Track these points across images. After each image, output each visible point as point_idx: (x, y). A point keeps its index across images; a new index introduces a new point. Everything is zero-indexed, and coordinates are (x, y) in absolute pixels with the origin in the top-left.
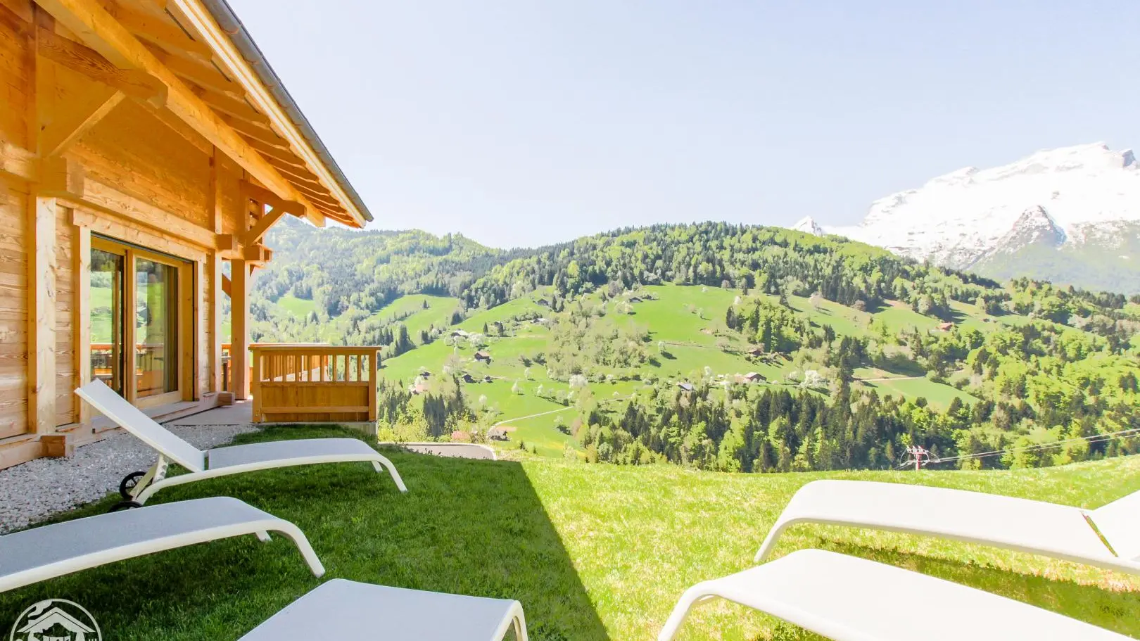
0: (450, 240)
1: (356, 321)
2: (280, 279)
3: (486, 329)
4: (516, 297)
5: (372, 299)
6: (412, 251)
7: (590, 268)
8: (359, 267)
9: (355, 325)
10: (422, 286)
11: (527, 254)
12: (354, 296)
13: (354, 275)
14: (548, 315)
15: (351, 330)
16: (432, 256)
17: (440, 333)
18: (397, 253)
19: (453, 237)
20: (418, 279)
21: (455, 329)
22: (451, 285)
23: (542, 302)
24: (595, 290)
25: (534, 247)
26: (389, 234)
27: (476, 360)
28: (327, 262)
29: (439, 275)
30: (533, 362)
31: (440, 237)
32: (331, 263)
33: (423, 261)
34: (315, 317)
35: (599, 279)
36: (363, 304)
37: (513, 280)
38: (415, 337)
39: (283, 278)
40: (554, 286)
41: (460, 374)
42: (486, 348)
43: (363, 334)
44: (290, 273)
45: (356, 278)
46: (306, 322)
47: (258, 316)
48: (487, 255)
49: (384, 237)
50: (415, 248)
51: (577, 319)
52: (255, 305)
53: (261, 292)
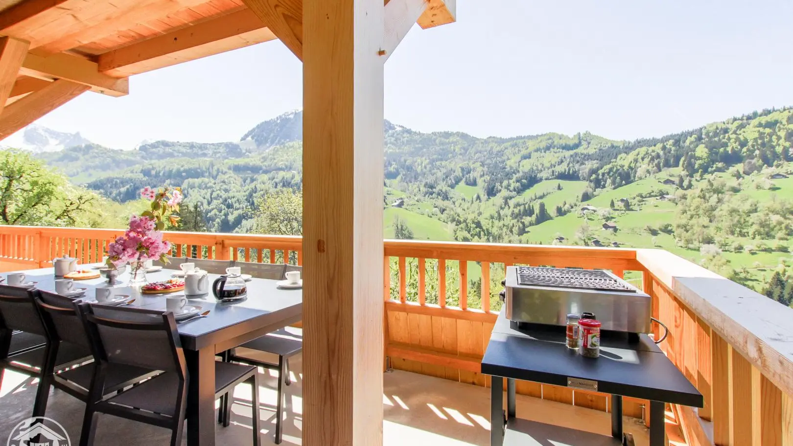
0: (579, 138)
1: (506, 200)
2: (456, 174)
3: (612, 204)
4: (641, 178)
5: (518, 184)
6: (548, 148)
7: (722, 150)
8: (509, 163)
9: (506, 203)
10: (557, 174)
11: (653, 142)
12: (505, 183)
13: (505, 168)
14: (674, 192)
15: (503, 206)
16: (564, 151)
17: (572, 207)
18: (537, 150)
19: (581, 135)
20: (553, 169)
21: (584, 204)
22: (580, 172)
23: (667, 182)
24: (728, 169)
25: (659, 136)
26: (531, 138)
27: (604, 229)
28: (486, 161)
29: (571, 165)
30: (659, 232)
31: (571, 136)
32: (488, 161)
33: (557, 155)
34: (478, 198)
35: (732, 159)
36: (512, 188)
37: (638, 164)
38: (551, 211)
39: (458, 173)
40: (680, 168)
41: (589, 239)
42: (614, 220)
43: (512, 209)
44: (462, 169)
45: (506, 170)
46: (472, 201)
47: (443, 197)
48: (613, 146)
49: (526, 140)
50: (551, 146)
51: (707, 195)
52: (441, 191)
53: (445, 182)
